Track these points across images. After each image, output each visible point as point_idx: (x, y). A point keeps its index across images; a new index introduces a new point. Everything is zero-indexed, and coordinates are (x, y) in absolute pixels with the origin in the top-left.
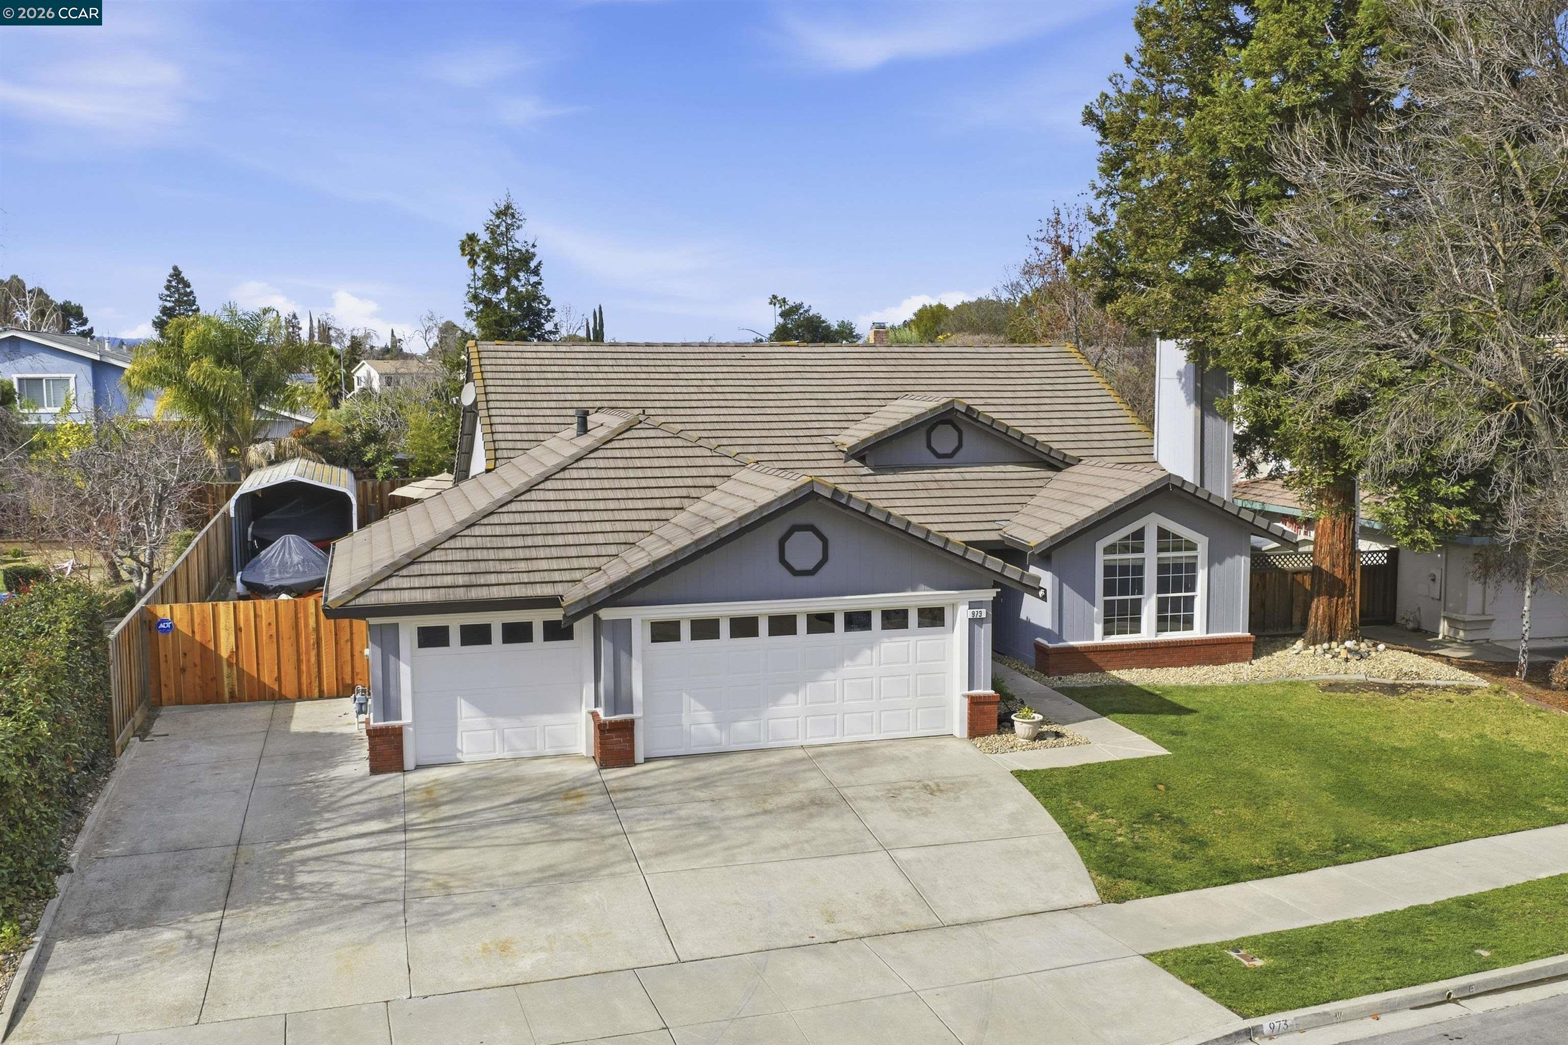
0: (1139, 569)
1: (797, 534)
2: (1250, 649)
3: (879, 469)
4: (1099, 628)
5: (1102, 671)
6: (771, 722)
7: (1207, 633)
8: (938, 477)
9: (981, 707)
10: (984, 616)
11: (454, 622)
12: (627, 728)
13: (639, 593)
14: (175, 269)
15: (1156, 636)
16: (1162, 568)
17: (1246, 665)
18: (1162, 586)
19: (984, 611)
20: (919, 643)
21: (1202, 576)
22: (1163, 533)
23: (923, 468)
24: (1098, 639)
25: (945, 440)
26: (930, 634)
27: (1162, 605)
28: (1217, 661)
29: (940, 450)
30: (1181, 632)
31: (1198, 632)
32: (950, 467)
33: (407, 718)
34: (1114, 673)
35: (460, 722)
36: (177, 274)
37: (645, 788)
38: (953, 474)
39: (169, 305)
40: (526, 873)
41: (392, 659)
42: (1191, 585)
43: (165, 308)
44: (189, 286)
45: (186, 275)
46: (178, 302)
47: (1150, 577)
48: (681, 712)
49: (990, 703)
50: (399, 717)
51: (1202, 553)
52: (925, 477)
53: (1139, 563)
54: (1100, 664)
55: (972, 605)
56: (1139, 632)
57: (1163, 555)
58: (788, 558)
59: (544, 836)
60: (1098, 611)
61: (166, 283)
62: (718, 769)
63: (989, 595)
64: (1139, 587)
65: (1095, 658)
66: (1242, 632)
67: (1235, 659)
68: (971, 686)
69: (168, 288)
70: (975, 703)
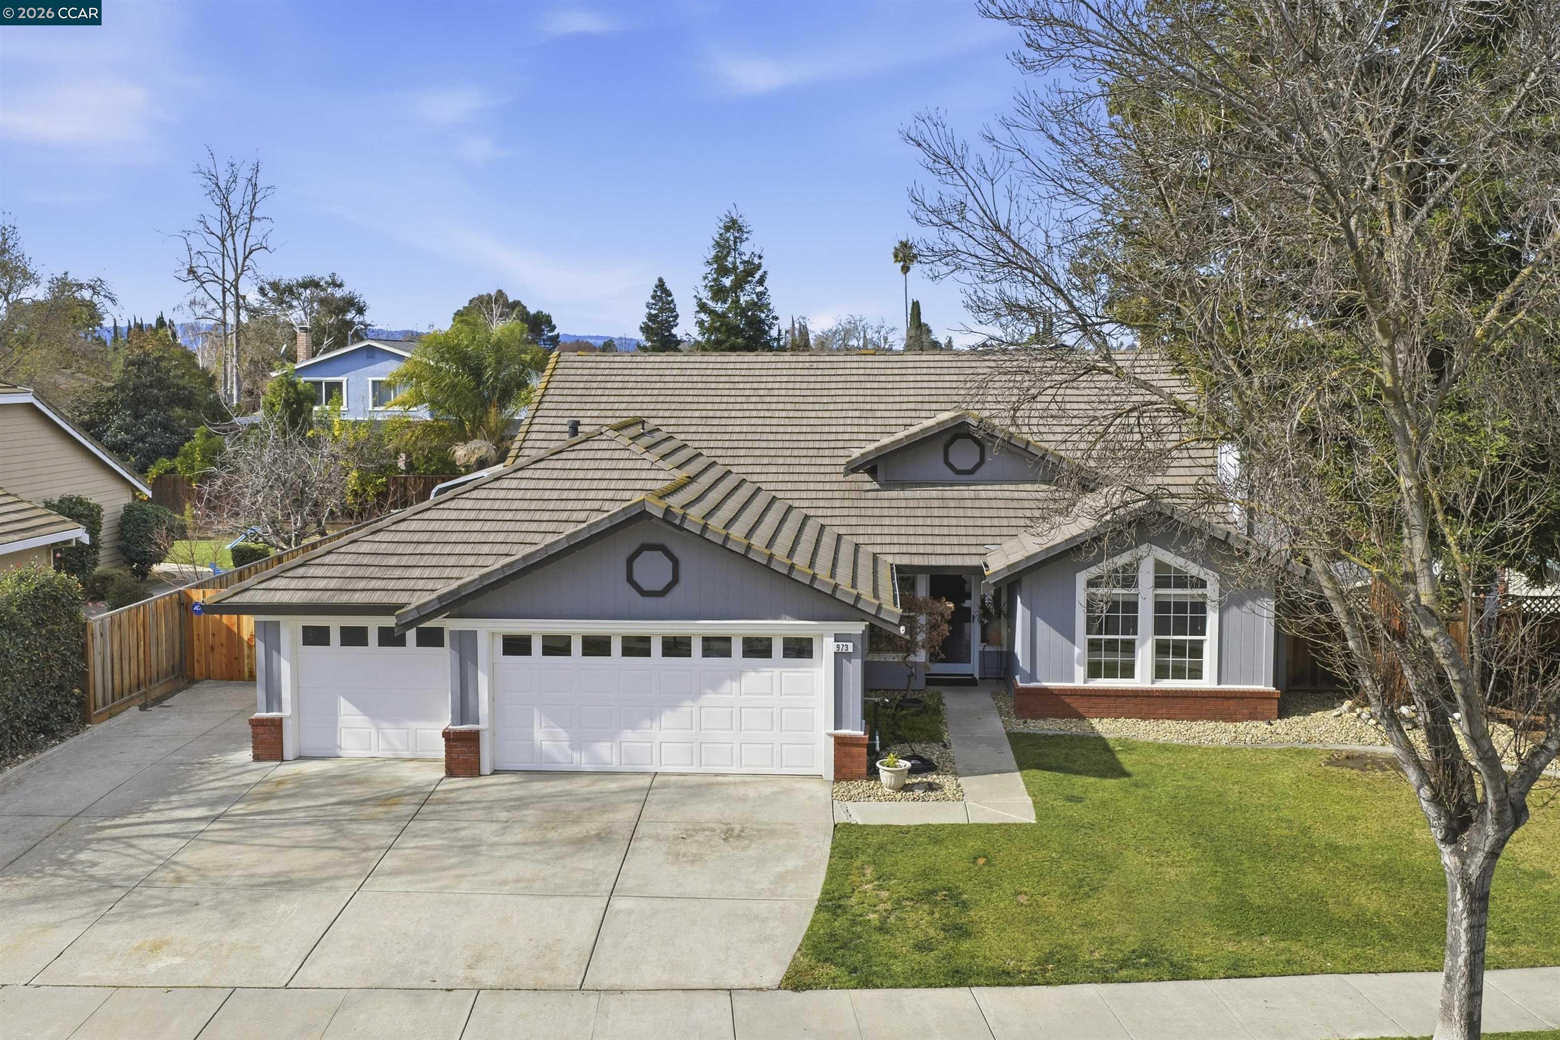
0: (1132, 606)
1: (646, 554)
2: (1275, 705)
3: (887, 485)
4: (1080, 671)
5: (1081, 717)
6: (624, 745)
7: (1219, 683)
8: (949, 494)
9: (847, 748)
10: (850, 650)
11: (335, 624)
12: (473, 738)
13: (470, 606)
14: (660, 280)
15: (1153, 683)
16: (1161, 606)
17: (1263, 725)
18: (1161, 626)
19: (850, 645)
20: (784, 675)
21: (1212, 619)
22: (1160, 566)
23: (933, 484)
24: (1080, 680)
25: (964, 455)
26: (797, 667)
27: (1161, 649)
28: (1230, 717)
29: (960, 466)
30: (1187, 681)
31: (1208, 682)
32: (968, 485)
33: (287, 711)
34: (1095, 722)
35: (341, 718)
36: (661, 284)
37: (468, 802)
38: (967, 492)
39: (653, 312)
40: (261, 876)
41: (275, 654)
42: (1199, 627)
43: (650, 314)
44: (670, 295)
45: (668, 286)
46: (662, 310)
47: (1146, 616)
48: (532, 727)
49: (858, 745)
50: (280, 710)
51: (1212, 590)
52: (934, 494)
53: (1132, 599)
54: (1080, 710)
55: (838, 638)
56: (1132, 676)
57: (1161, 591)
58: (637, 578)
59: (322, 841)
60: (1079, 650)
61: (652, 293)
62: (549, 790)
63: (858, 628)
64: (1131, 626)
65: (1075, 704)
66: (1264, 685)
67: (1253, 717)
68: (838, 724)
69: (653, 297)
70: (841, 743)
